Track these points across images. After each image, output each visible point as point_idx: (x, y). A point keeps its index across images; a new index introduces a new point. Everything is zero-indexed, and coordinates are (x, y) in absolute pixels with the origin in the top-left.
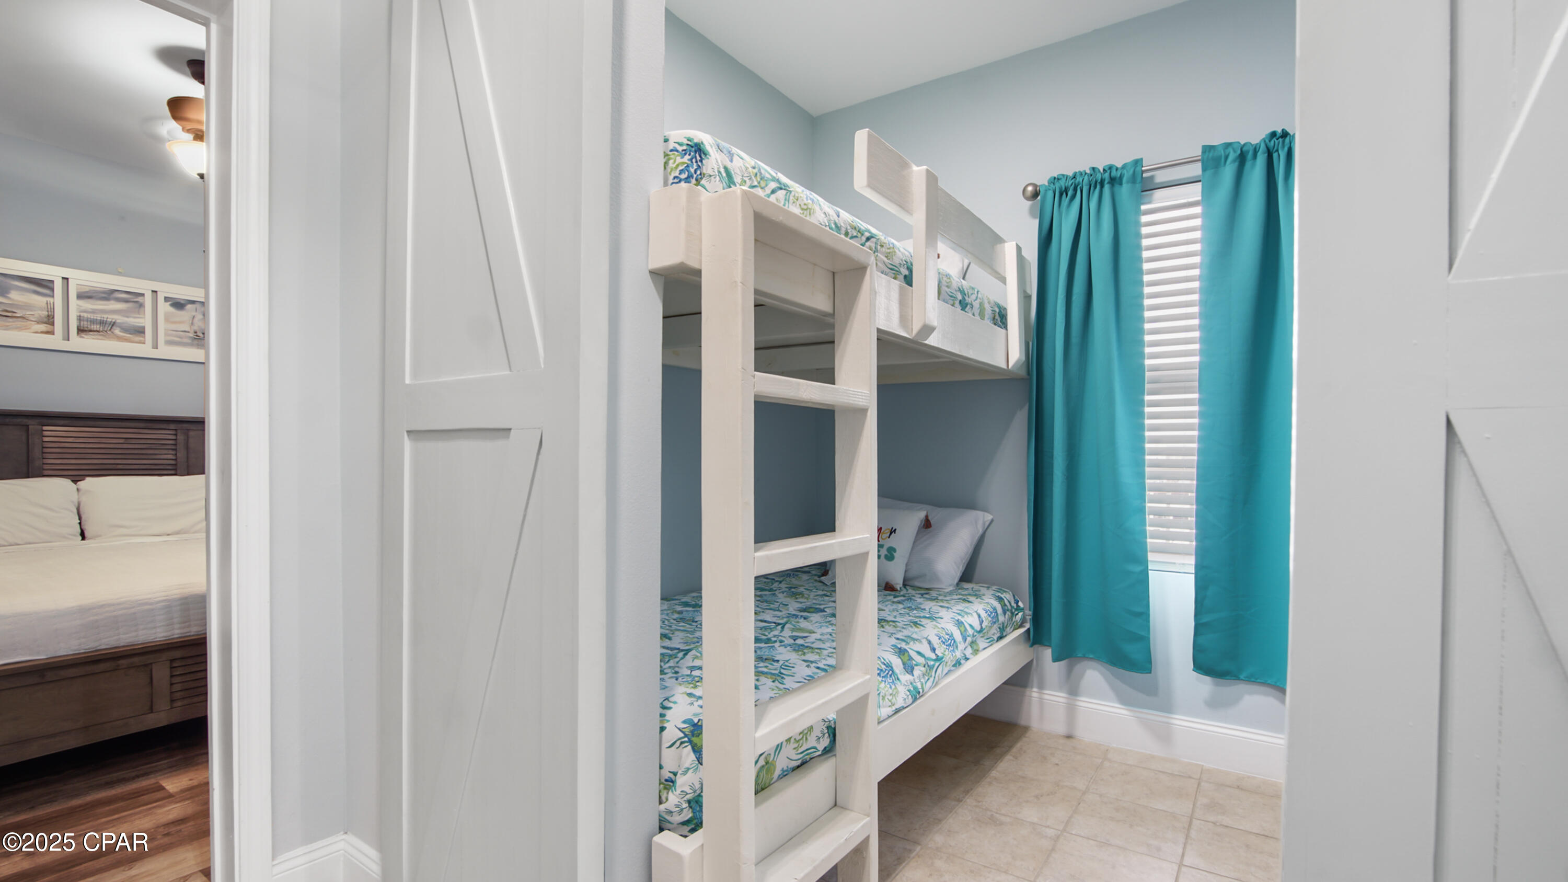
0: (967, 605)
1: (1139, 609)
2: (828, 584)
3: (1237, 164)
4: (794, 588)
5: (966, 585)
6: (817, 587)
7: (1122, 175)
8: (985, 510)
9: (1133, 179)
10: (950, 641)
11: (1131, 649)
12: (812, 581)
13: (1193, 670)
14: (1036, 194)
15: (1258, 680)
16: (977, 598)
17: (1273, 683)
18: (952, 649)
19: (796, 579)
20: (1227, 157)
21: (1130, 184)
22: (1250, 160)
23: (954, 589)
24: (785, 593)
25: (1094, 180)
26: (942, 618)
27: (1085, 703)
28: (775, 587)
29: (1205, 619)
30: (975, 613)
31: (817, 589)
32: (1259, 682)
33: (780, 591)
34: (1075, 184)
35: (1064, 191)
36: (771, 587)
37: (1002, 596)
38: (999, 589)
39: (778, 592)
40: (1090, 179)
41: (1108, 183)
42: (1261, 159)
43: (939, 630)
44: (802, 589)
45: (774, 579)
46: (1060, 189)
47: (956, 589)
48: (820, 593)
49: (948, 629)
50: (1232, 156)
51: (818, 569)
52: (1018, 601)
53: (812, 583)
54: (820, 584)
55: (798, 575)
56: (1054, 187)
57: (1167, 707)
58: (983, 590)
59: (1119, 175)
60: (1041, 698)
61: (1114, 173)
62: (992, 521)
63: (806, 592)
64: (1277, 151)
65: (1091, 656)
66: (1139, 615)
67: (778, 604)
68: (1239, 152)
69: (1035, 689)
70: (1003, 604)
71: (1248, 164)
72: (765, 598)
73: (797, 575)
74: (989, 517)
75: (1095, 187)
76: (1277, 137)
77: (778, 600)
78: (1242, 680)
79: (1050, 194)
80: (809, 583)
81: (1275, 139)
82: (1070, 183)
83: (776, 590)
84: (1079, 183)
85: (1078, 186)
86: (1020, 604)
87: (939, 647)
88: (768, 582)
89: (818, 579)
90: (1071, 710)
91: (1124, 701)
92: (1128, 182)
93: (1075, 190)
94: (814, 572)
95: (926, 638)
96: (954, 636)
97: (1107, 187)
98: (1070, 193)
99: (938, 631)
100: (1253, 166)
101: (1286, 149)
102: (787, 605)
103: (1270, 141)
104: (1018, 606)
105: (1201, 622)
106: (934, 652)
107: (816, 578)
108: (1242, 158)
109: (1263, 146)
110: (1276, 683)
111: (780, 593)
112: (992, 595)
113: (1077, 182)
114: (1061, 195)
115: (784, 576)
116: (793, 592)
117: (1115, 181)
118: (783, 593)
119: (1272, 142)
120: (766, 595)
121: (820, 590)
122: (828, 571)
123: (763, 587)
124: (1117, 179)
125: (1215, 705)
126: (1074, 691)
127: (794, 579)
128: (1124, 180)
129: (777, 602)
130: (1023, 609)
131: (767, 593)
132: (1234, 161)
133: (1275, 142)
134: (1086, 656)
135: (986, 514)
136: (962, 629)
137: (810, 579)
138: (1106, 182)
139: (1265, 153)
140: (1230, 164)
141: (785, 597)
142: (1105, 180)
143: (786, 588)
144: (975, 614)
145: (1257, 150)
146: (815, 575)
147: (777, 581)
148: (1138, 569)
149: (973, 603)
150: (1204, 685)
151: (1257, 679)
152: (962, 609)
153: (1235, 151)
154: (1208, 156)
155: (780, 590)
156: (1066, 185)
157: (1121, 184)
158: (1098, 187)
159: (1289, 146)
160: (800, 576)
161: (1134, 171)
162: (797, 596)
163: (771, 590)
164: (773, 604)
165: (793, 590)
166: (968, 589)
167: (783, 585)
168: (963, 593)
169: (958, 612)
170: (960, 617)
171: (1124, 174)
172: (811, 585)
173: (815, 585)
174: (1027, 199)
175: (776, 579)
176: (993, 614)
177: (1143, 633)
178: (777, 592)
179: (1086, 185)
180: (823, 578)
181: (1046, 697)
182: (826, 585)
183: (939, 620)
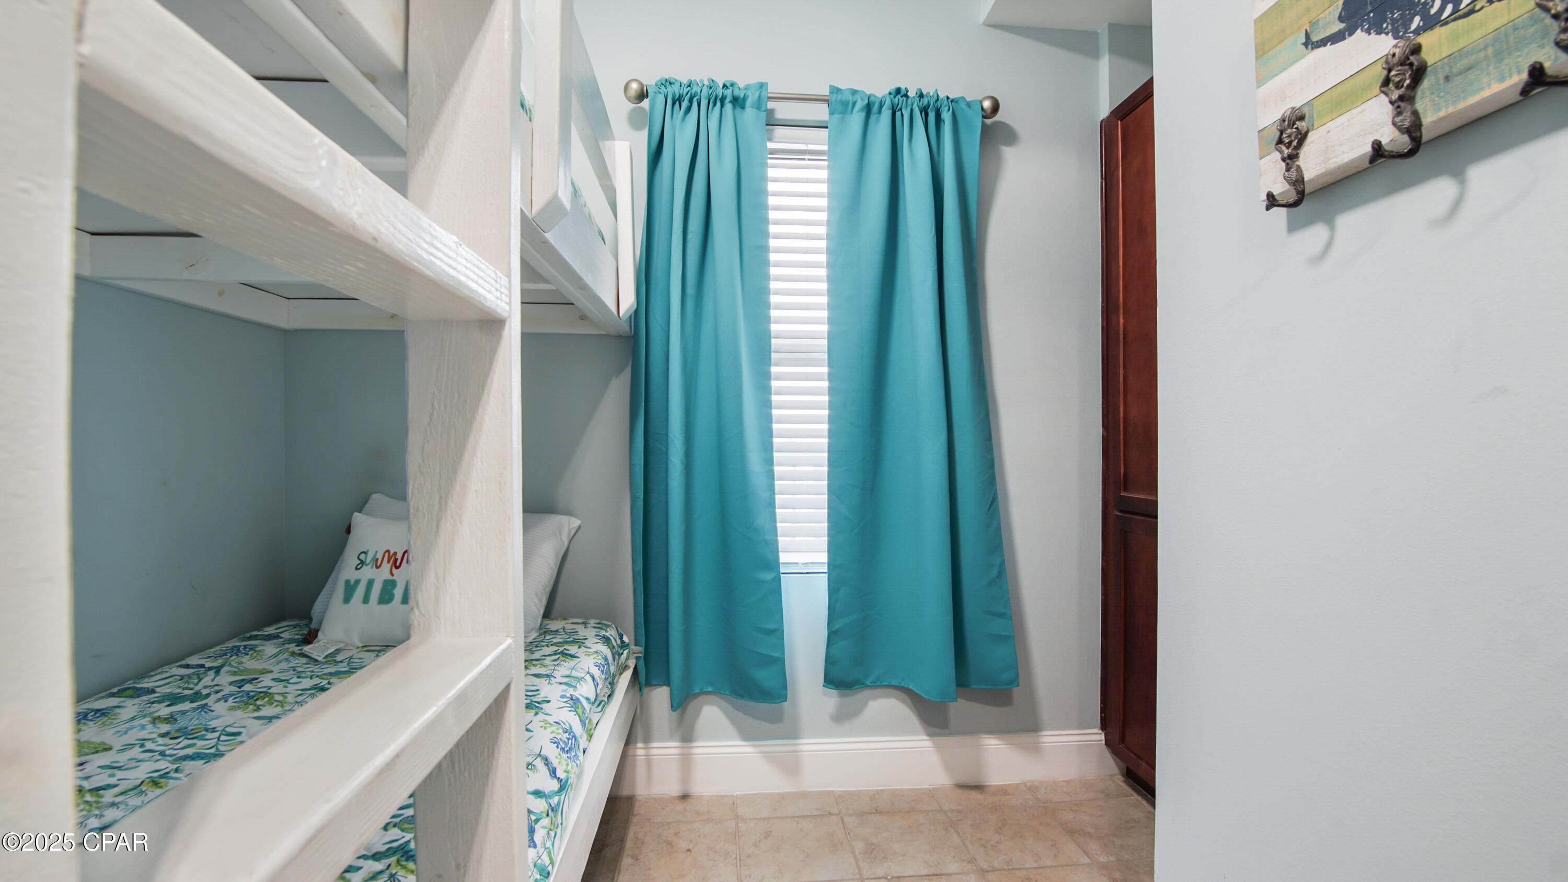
0: (572, 663)
1: (771, 626)
2: (319, 659)
3: (864, 114)
4: (251, 681)
5: (554, 625)
6: (299, 669)
7: (746, 96)
8: (569, 513)
9: (758, 105)
10: (570, 741)
11: (763, 676)
12: (286, 655)
13: (824, 686)
14: (642, 95)
15: (884, 684)
16: (579, 647)
17: (897, 684)
18: (574, 754)
19: (252, 658)
20: (854, 104)
21: (754, 110)
22: (876, 114)
23: (538, 634)
24: (231, 700)
25: (714, 94)
26: (548, 702)
27: (703, 748)
28: (206, 687)
29: (836, 627)
30: (588, 675)
31: (299, 677)
32: (884, 685)
33: (220, 695)
34: (691, 94)
35: (677, 100)
36: (197, 688)
37: (607, 634)
38: (598, 623)
39: (213, 697)
40: (710, 93)
41: (730, 102)
42: (886, 114)
43: (553, 728)
44: (266, 681)
45: (202, 666)
46: (672, 94)
47: (540, 634)
48: (307, 683)
49: (564, 721)
50: (860, 104)
51: (295, 626)
52: (623, 635)
53: (287, 660)
54: (304, 660)
55: (256, 646)
56: (666, 91)
57: (793, 734)
58: (582, 632)
59: (742, 96)
60: (648, 755)
61: (736, 93)
62: (579, 527)
63: (277, 688)
64: (901, 109)
65: (710, 689)
66: (771, 632)
67: (216, 734)
68: (866, 102)
69: (640, 745)
70: (611, 647)
71: (873, 118)
72: (182, 722)
73: (253, 648)
74: (576, 523)
75: (715, 104)
76: (901, 94)
77: (213, 724)
78: (869, 686)
79: (661, 99)
80: (279, 662)
81: (899, 96)
82: (686, 91)
83: (208, 695)
84: (696, 92)
85: (694, 97)
86: (625, 639)
87: (559, 763)
88: (189, 676)
89: (296, 649)
90: (686, 761)
91: (747, 735)
92: (752, 107)
93: (691, 101)
94: (286, 636)
95: (540, 755)
96: (574, 730)
97: (728, 107)
98: (685, 104)
99: (553, 732)
100: (878, 120)
101: (909, 110)
102: (239, 734)
103: (894, 97)
104: (622, 642)
105: (834, 629)
106: (555, 777)
107: (293, 647)
108: (868, 108)
109: (888, 103)
110: (900, 683)
111: (219, 700)
112: (596, 636)
113: (693, 92)
114: (674, 104)
115: (225, 654)
116: (248, 693)
117: (738, 102)
118: (225, 699)
119: (896, 99)
120: (183, 713)
121: (306, 677)
122: (317, 631)
123: (178, 691)
124: (740, 101)
125: (841, 717)
126: (687, 736)
127: (247, 657)
128: (748, 103)
129: (213, 730)
130: (628, 645)
131: (187, 706)
132: (862, 110)
133: (898, 99)
134: (704, 690)
135: (573, 519)
136: (580, 711)
137: (280, 652)
138: (728, 100)
139: (890, 109)
140: (858, 112)
141: (232, 709)
142: (726, 98)
143: (231, 683)
144: (588, 677)
145: (883, 104)
146: (291, 641)
147: (210, 669)
148: (769, 576)
149: (579, 658)
150: (831, 700)
151: (881, 683)
152: (568, 673)
153: (862, 99)
154: (836, 98)
155: (217, 692)
156: (681, 92)
157: (743, 108)
158: (718, 104)
159: (910, 107)
160: (261, 648)
161: (760, 96)
162: (259, 703)
163: (196, 697)
164: (202, 738)
165: (248, 687)
166: (557, 631)
167: (225, 679)
168: (555, 641)
169: (565, 680)
170: (571, 691)
171: (748, 96)
172: (284, 665)
173: (292, 665)
174: (629, 99)
175: (208, 665)
176: (606, 666)
177: (776, 655)
178: (210, 701)
179: (705, 99)
180: (307, 649)
181: (654, 752)
182: (316, 661)
183: (544, 706)
